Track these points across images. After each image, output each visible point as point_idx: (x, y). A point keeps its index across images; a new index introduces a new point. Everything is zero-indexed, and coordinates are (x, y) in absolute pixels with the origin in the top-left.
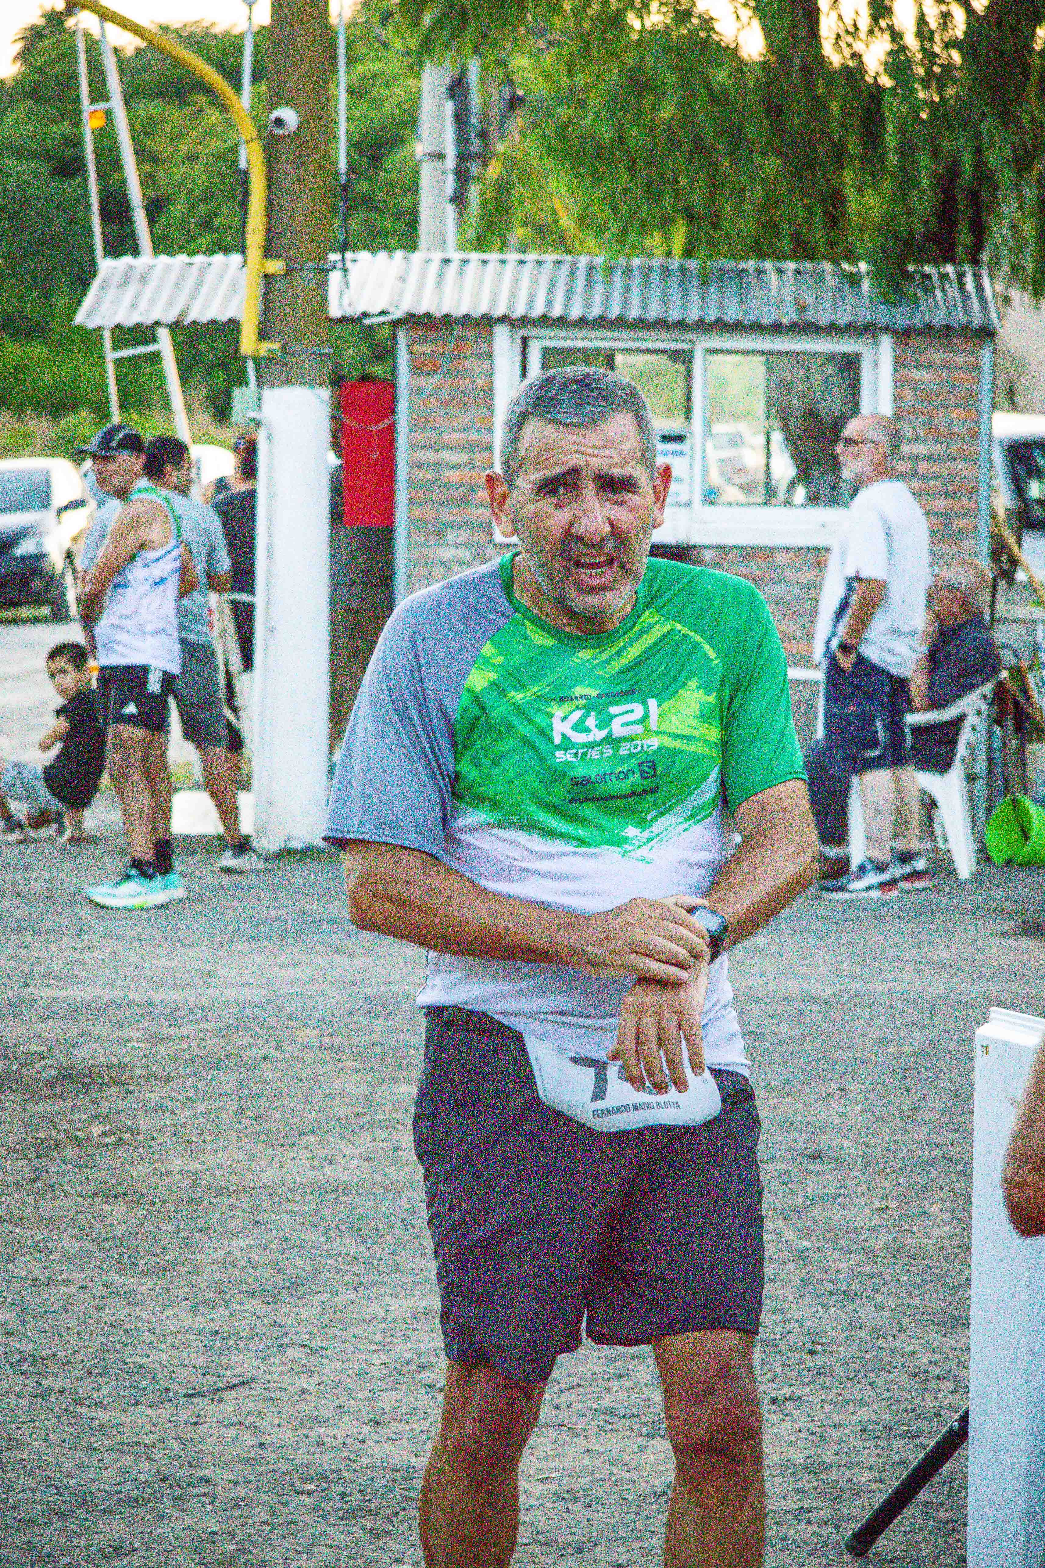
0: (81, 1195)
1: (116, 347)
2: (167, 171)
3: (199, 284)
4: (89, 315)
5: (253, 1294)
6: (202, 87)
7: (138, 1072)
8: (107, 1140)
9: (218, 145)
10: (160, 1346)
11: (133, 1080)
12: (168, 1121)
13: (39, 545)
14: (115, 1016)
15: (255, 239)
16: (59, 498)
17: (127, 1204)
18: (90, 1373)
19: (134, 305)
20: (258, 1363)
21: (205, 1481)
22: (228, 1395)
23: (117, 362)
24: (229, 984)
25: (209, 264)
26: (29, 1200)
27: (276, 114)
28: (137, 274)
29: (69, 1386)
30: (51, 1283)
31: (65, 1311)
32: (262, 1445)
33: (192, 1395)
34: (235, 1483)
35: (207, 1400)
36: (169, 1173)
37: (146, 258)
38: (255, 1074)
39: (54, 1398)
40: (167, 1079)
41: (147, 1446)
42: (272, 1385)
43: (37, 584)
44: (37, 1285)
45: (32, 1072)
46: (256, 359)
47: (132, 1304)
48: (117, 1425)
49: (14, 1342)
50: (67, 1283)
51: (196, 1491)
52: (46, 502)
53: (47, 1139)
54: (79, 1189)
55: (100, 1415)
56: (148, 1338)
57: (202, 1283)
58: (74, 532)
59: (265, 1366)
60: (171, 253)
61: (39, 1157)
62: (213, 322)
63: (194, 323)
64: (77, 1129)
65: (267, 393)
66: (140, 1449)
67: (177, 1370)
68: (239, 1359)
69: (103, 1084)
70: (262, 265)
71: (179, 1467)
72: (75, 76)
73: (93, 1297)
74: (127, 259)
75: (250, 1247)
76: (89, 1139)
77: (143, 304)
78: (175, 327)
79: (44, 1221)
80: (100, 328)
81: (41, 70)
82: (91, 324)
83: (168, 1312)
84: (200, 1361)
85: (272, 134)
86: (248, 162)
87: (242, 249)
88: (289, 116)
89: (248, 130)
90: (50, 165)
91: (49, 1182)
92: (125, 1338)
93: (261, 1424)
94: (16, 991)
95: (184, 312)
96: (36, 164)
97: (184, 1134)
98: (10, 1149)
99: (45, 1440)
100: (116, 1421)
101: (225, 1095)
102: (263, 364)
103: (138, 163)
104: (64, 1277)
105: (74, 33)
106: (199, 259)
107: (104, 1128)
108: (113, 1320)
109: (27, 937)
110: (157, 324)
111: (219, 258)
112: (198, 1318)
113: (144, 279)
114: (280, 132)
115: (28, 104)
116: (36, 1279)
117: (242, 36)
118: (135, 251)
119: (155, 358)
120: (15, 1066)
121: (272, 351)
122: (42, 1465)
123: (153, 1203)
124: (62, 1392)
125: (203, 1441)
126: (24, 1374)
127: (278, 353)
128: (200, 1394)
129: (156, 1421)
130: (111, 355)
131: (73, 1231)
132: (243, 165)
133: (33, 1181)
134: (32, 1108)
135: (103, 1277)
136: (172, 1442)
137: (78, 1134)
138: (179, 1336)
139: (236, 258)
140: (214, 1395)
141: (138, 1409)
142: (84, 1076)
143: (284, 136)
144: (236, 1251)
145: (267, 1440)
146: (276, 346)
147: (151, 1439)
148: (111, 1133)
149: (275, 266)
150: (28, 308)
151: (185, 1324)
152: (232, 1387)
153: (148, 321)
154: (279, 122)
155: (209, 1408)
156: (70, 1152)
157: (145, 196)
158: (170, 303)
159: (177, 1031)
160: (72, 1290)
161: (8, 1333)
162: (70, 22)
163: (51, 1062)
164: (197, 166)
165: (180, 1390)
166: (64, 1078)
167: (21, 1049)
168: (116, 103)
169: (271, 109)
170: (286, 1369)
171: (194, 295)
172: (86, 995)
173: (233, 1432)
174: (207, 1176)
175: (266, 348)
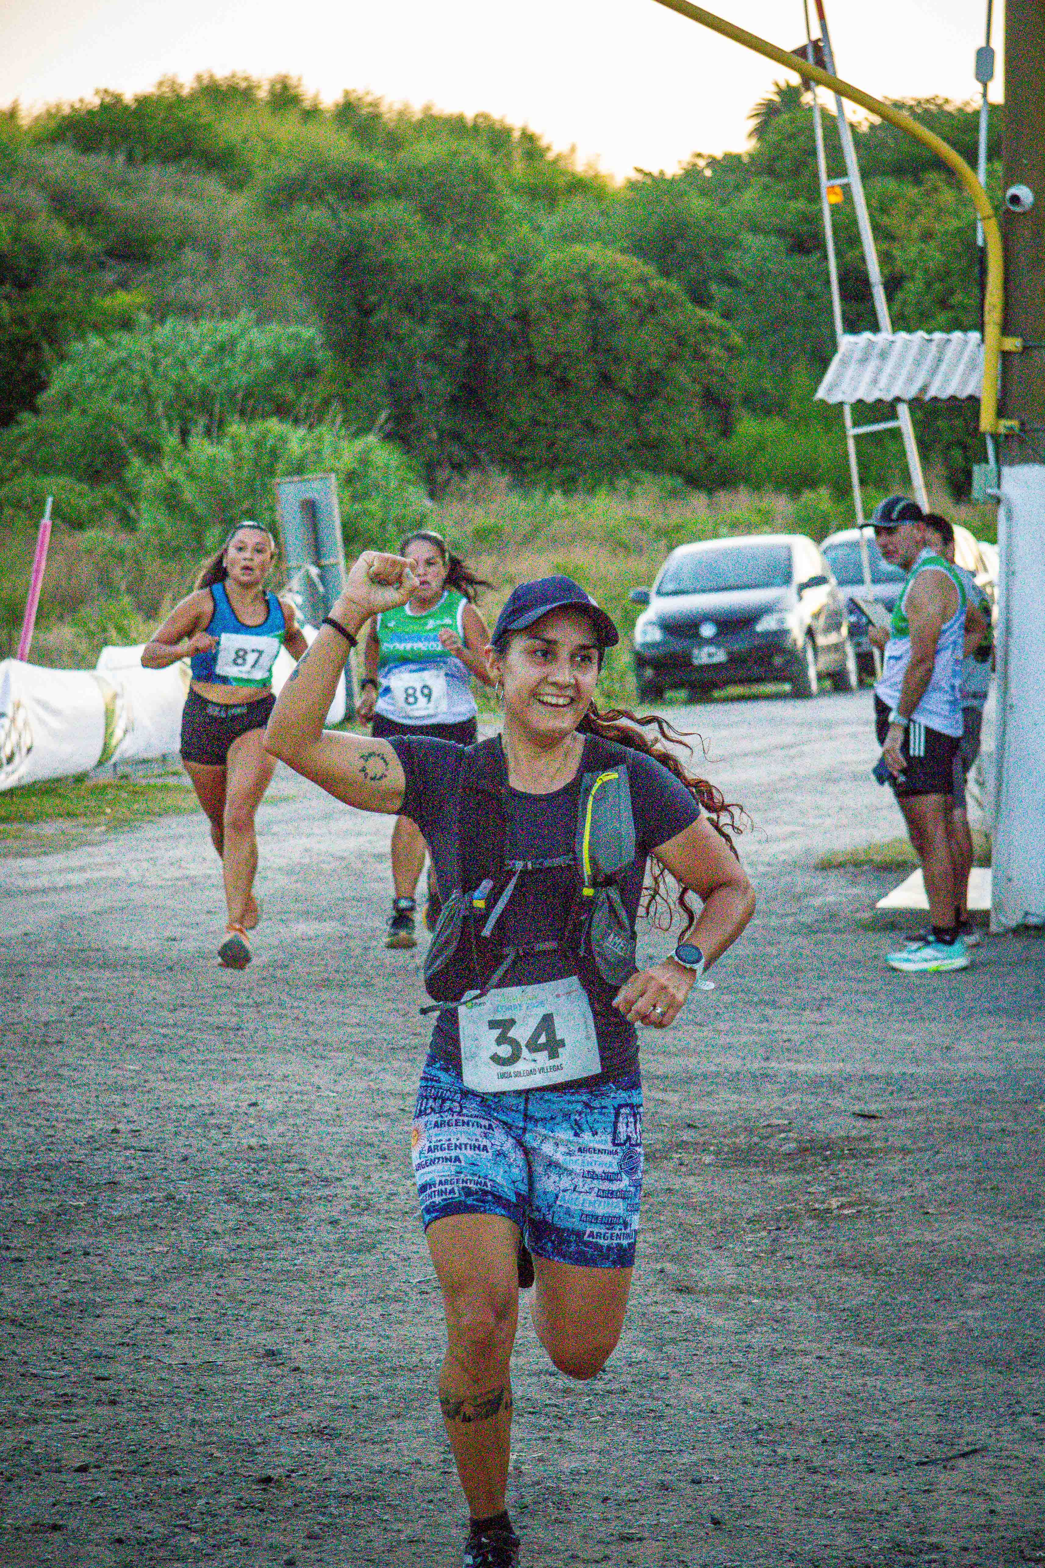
0: (819, 1267)
1: (856, 424)
2: (903, 248)
3: (940, 360)
4: (829, 390)
5: (987, 1363)
6: (940, 164)
7: (878, 1145)
8: (846, 1212)
9: (954, 224)
10: (895, 1415)
11: (872, 1152)
12: (906, 1194)
13: (781, 621)
14: (854, 1090)
15: (993, 316)
16: (801, 574)
17: (865, 1274)
18: (825, 1442)
19: (875, 381)
20: (989, 1431)
21: (935, 1547)
22: (962, 1463)
23: (857, 438)
24: (966, 1059)
25: (949, 340)
26: (768, 1271)
27: (1012, 191)
28: (877, 351)
29: (804, 1454)
30: (789, 1352)
31: (801, 1381)
32: (992, 1512)
33: (925, 1464)
34: (965, 1549)
35: (940, 1468)
36: (907, 1245)
37: (885, 335)
38: (992, 1146)
39: (790, 1467)
40: (905, 1151)
41: (880, 1513)
42: (1004, 1454)
43: (778, 660)
44: (774, 1355)
45: (772, 1144)
46: (995, 436)
47: (868, 1374)
48: (850, 1493)
49: (751, 1412)
50: (805, 1353)
51: (927, 1558)
52: (787, 579)
53: (788, 1211)
54: (819, 1261)
55: (833, 1483)
56: (883, 1406)
57: (936, 1352)
58: (815, 608)
59: (998, 1434)
60: (909, 330)
61: (778, 1229)
62: (953, 398)
63: (935, 399)
64: (816, 1201)
65: (1006, 470)
66: (873, 1516)
67: (910, 1438)
68: (973, 1428)
69: (842, 1156)
70: (1000, 343)
71: (912, 1533)
72: (813, 153)
73: (829, 1366)
74: (867, 335)
75: (984, 1318)
76: (828, 1211)
77: (883, 381)
78: (915, 404)
79: (781, 1293)
80: (841, 404)
81: (777, 146)
82: (833, 400)
83: (904, 1380)
84: (934, 1429)
85: (1008, 211)
86: (985, 241)
87: (980, 327)
88: (1025, 193)
89: (985, 207)
90: (789, 240)
91: (790, 1253)
92: (860, 1406)
93: (994, 1491)
94: (756, 1065)
95: (924, 389)
96: (773, 239)
97: (922, 1207)
98: (750, 1221)
99: (779, 1508)
100: (848, 1489)
101: (963, 1167)
102: (1002, 441)
103: (876, 239)
104: (801, 1347)
105: (811, 109)
106: (938, 336)
107: (844, 1200)
108: (849, 1389)
109: (769, 1012)
110: (898, 400)
111: (957, 335)
112: (931, 1387)
113: (883, 355)
114: (1017, 209)
115: (766, 179)
116: (773, 1350)
117: (977, 113)
118: (875, 328)
119: (896, 434)
120: (756, 1139)
121: (1011, 428)
122: (776, 1533)
123: (891, 1274)
124: (797, 1460)
125: (935, 1507)
126: (759, 1443)
127: (1017, 430)
128: (934, 1462)
129: (891, 1489)
130: (852, 431)
131: (812, 1302)
132: (980, 242)
133: (773, 1253)
134: (773, 1180)
135: (841, 1348)
136: (904, 1510)
137: (817, 1206)
138: (913, 1405)
139: (974, 336)
140: (947, 1464)
141: (871, 1476)
142: (825, 1149)
143: (1020, 214)
144: (971, 1322)
145: (999, 1507)
146: (1014, 423)
147: (884, 1507)
148: (850, 1205)
149: (1013, 344)
150: (767, 384)
151: (919, 1393)
152: (964, 1455)
153: (888, 397)
154: (1015, 199)
155: (942, 1476)
156: (809, 1223)
157: (882, 273)
158: (910, 380)
159: (914, 1104)
160: (808, 1361)
161: (745, 1403)
162: (807, 98)
163: (791, 1135)
164: (932, 244)
165: (915, 1459)
166: (803, 1151)
167: (763, 1122)
168: (854, 178)
169: (1007, 187)
170: (1017, 1436)
171: (934, 371)
172: (826, 1069)
173: (964, 1499)
174: (943, 1247)
175: (1005, 424)
